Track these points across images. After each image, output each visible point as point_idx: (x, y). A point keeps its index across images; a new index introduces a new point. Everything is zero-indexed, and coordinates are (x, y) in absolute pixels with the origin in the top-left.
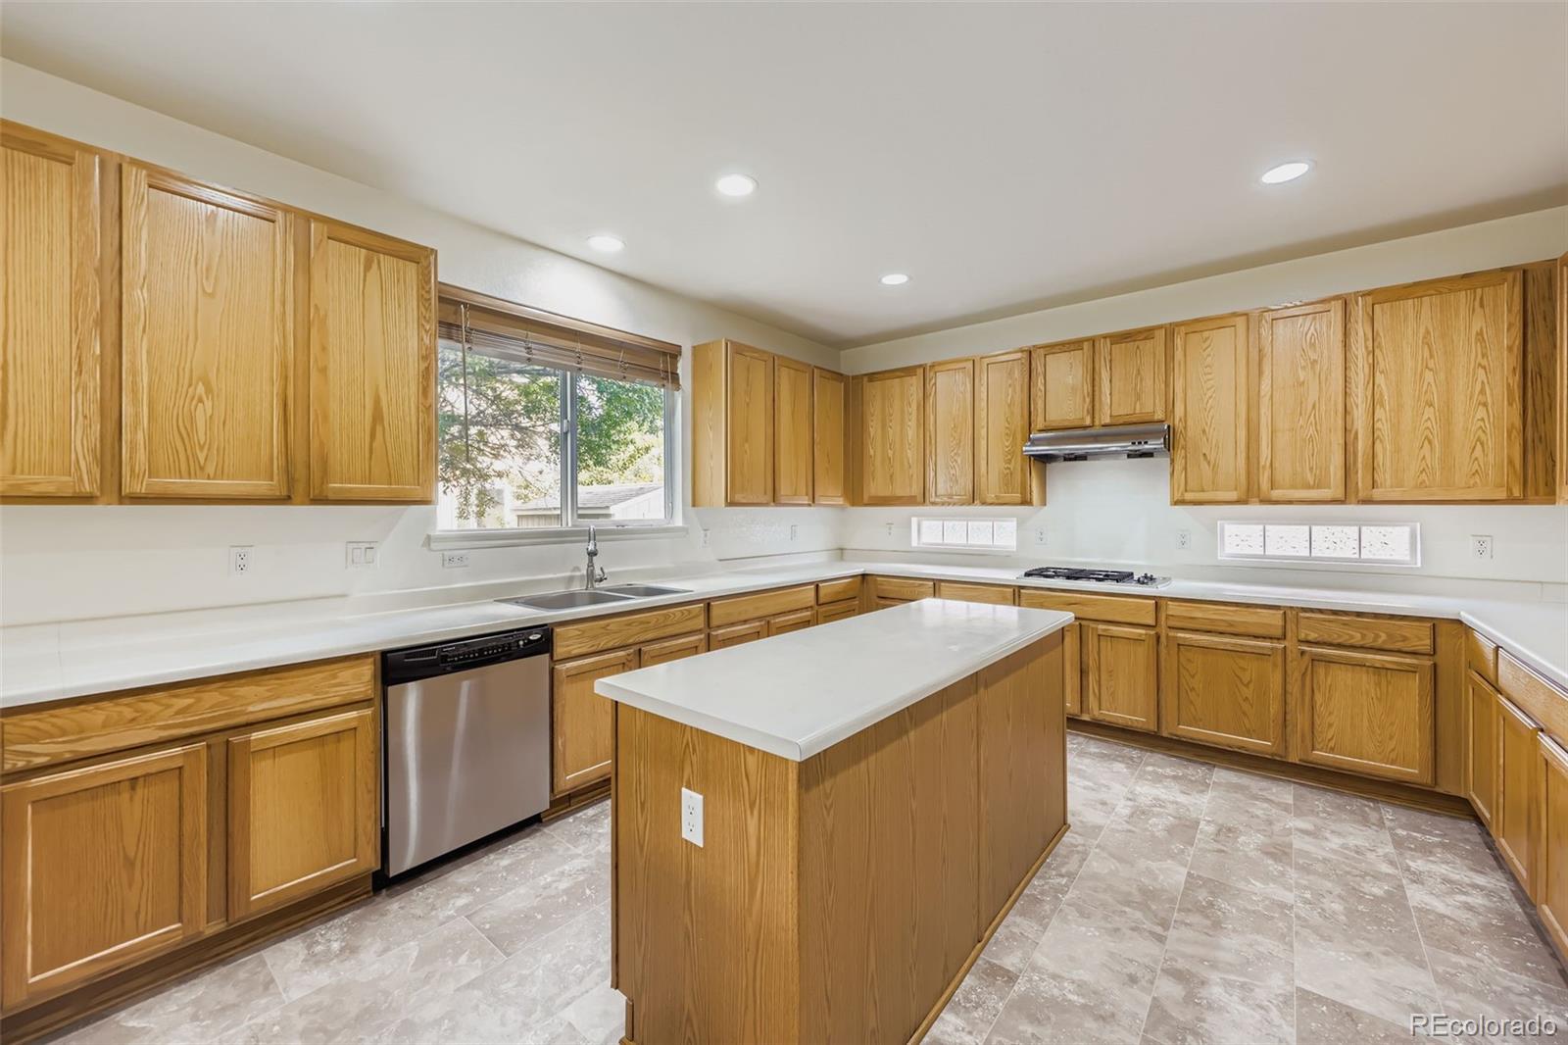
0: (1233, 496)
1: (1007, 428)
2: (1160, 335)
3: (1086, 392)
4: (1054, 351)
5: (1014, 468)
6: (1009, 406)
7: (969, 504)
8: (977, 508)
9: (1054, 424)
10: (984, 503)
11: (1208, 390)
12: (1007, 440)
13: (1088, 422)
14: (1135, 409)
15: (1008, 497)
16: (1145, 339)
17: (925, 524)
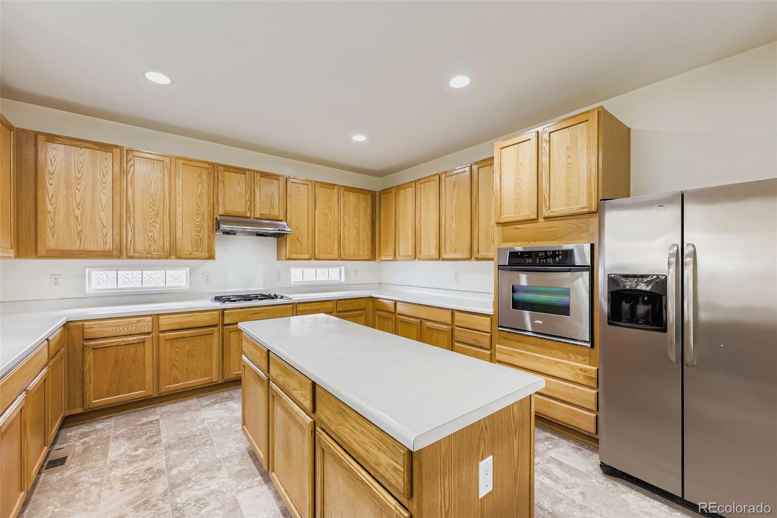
0: (307, 256)
1: (197, 210)
2: (282, 180)
3: (247, 199)
4: (229, 170)
5: (203, 236)
6: (199, 196)
7: (166, 258)
8: (174, 261)
9: (230, 213)
10: (179, 258)
11: (299, 210)
12: (198, 218)
13: (248, 215)
14: (271, 212)
15: (198, 254)
16: (276, 179)
17: (93, 273)
